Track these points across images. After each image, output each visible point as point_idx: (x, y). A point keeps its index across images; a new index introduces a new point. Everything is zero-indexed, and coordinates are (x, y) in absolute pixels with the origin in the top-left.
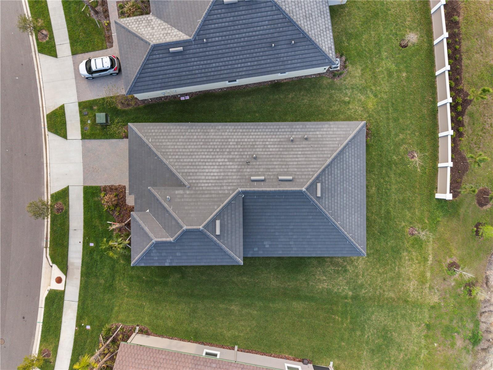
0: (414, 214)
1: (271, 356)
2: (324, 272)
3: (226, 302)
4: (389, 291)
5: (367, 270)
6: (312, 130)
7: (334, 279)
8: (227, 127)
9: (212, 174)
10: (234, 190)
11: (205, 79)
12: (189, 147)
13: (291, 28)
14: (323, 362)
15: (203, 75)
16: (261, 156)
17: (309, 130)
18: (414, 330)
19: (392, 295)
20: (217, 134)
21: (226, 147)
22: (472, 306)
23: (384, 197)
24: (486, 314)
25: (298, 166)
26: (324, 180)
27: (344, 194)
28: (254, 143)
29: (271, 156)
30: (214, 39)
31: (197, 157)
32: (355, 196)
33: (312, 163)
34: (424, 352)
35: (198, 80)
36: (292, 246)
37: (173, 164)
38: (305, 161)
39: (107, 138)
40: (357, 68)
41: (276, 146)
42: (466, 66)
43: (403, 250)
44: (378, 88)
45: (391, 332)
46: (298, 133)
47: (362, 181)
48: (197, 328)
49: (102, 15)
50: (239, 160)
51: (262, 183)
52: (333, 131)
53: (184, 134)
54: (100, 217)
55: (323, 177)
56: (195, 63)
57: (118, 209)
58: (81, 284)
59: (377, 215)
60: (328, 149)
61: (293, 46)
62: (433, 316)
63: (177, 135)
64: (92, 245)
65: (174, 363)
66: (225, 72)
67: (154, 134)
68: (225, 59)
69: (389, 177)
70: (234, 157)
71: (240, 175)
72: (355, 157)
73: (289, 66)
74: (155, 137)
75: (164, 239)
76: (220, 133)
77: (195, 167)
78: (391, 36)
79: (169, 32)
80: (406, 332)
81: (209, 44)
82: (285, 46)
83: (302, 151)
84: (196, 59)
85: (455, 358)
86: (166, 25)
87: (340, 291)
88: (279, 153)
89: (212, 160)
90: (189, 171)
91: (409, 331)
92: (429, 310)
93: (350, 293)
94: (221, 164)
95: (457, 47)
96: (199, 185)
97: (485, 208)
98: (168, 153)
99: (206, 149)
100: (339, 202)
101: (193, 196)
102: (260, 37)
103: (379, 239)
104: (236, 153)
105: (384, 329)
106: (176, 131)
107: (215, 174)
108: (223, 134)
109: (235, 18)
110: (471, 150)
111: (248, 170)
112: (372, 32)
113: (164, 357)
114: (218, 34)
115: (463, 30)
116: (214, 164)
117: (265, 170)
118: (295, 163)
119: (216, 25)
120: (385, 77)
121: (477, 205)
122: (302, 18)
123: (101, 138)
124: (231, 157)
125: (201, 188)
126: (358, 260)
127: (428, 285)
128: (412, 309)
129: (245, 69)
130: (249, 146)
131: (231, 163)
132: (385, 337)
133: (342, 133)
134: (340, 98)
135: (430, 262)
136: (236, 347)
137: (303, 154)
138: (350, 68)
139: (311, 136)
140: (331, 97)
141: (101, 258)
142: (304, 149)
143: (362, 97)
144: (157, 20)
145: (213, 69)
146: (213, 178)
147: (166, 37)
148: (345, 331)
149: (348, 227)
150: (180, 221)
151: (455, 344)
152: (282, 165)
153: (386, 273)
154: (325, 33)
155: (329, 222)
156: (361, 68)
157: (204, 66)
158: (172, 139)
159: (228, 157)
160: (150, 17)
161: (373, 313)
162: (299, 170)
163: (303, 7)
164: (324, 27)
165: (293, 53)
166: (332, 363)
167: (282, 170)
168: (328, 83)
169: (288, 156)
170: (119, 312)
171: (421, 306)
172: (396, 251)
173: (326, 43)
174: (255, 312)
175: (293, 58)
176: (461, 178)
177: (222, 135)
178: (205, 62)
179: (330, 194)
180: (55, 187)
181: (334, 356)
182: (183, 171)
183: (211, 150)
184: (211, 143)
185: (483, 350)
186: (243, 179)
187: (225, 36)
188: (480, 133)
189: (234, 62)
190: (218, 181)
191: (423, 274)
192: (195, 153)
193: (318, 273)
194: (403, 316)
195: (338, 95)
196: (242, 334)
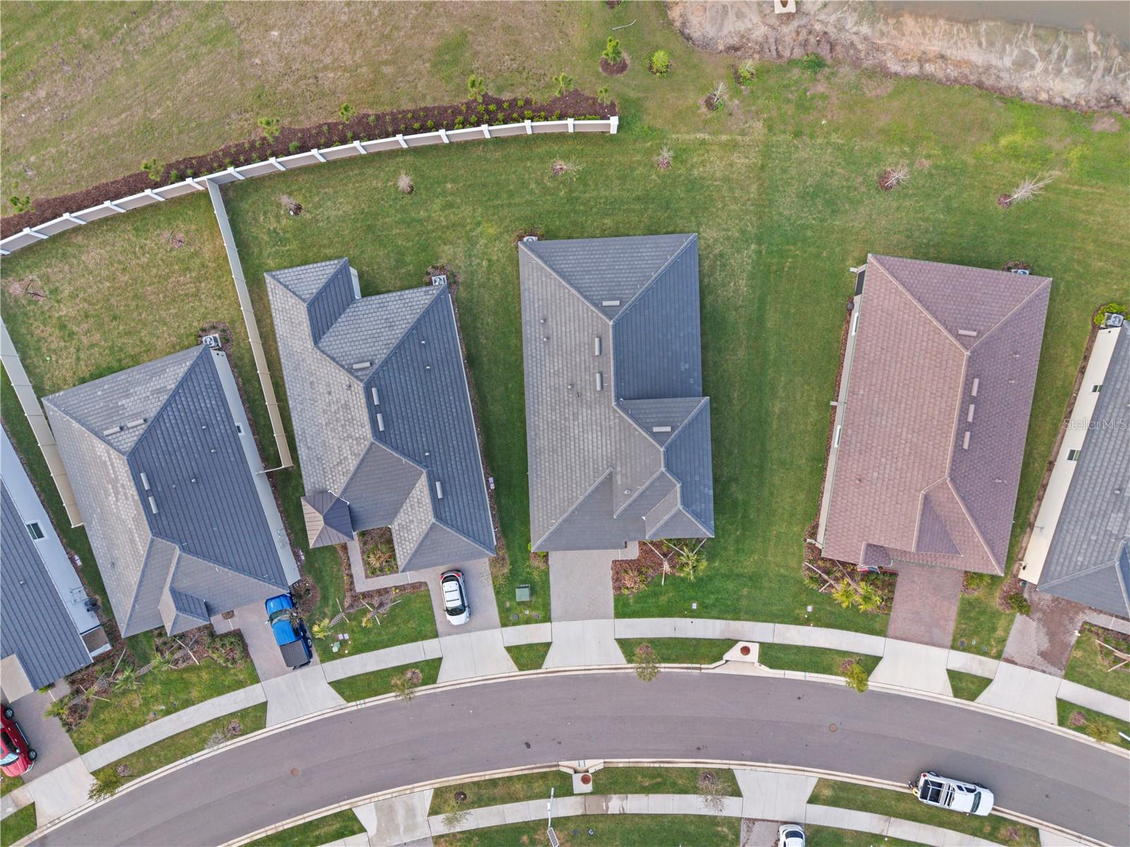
0: (639, 163)
1: (844, 355)
2: (724, 286)
3: (769, 420)
4: (748, 192)
5: (720, 224)
6: (532, 312)
7: (733, 270)
8: (532, 424)
9: (595, 440)
10: (615, 411)
11: (472, 454)
12: (560, 471)
13: (407, 346)
14: (851, 282)
15: (467, 457)
16: (570, 378)
17: (532, 316)
18: (803, 154)
19: (754, 187)
20: (542, 437)
21: (558, 424)
22: (768, 72)
23: (617, 206)
24: (780, 48)
25: (582, 331)
26: (599, 297)
27: (614, 269)
28: (553, 388)
29: (569, 365)
30: (425, 443)
31: (573, 460)
32: (618, 253)
33: (576, 313)
34: (834, 138)
35: (473, 462)
36: (686, 333)
37: (583, 490)
38: (574, 321)
39: (549, 587)
40: (443, 251)
41: (556, 360)
42: (434, 100)
43: (690, 175)
44: (468, 221)
45: (807, 187)
46: (537, 331)
47: (597, 244)
48: (807, 459)
49: (384, 598)
50: (575, 406)
51: (605, 376)
52: (533, 285)
53: (543, 479)
54: (655, 594)
55: (595, 298)
56: (454, 466)
57: (644, 570)
58: (749, 620)
59: (642, 215)
60: (557, 292)
61: (428, 342)
62: (782, 127)
63: (546, 488)
64: (694, 606)
65: (847, 484)
66: (462, 428)
67: (545, 517)
68: (447, 428)
69: (589, 201)
70: (571, 413)
71: (595, 404)
72: (566, 255)
73: (451, 346)
74: (549, 515)
75: (679, 495)
76: (541, 433)
77: (587, 462)
78: (398, 207)
79: (416, 500)
80: (806, 166)
81: (431, 448)
82: (428, 351)
83: (561, 326)
84: (449, 465)
85: (843, 93)
86: (406, 506)
87: (750, 261)
88: (565, 355)
89: (577, 441)
90: (591, 468)
91: (805, 161)
92: (774, 134)
93: (753, 247)
94: (581, 430)
95: (410, 115)
96: (609, 455)
97: (628, 62)
98: (570, 497)
99: (562, 449)
100: (626, 275)
101: (624, 462)
102: (419, 385)
103: (676, 211)
104: (567, 411)
105: (802, 197)
106: (539, 489)
107: (595, 436)
108: (541, 429)
109: (399, 416)
110: (549, 86)
111: (588, 394)
112: (394, 232)
113: (839, 499)
114: (419, 438)
115: (388, 109)
116: (581, 438)
117: (587, 373)
118: (577, 335)
119: (409, 440)
120: (454, 212)
121: (625, 73)
122: (393, 332)
123: (549, 596)
124: (571, 417)
125: (614, 453)
126: (706, 239)
127: (739, 138)
128: (773, 159)
129: (457, 403)
130: (557, 394)
131: (580, 417)
132: (814, 196)
133: (535, 274)
134: (484, 272)
135: (707, 137)
136: (833, 403)
137: (565, 324)
138: (442, 262)
139: (541, 314)
140: (483, 285)
141: (713, 593)
142: (559, 323)
143: (481, 243)
144: (399, 517)
145: (460, 444)
146: (599, 438)
147: (424, 503)
148: (806, 251)
149: (658, 261)
150: (655, 476)
151: (823, 94)
152: (580, 351)
153: (724, 197)
154: (407, 301)
155: (652, 288)
156: (442, 246)
157: (457, 455)
158: (551, 494)
159: (571, 422)
160: (394, 527)
161: (780, 214)
162: (586, 329)
163: (378, 331)
164: (399, 302)
165: (436, 342)
166: (852, 269)
167: (587, 351)
168: (465, 290)
169: (568, 344)
170: (787, 567)
171: (768, 146)
172: (693, 185)
173: (420, 298)
174: (783, 378)
175: (441, 341)
176: (588, 99)
177: (543, 431)
178: (452, 454)
179: (616, 288)
180: (618, 658)
181: (841, 266)
182: (592, 477)
183: (564, 443)
184: (555, 443)
185: (832, 50)
186: (600, 401)
187: (420, 429)
188: (525, 75)
189: (450, 418)
190: (604, 432)
191: (724, 146)
192: (569, 463)
193: (725, 293)
194: (784, 171)
195: (480, 276)
196: (814, 397)
